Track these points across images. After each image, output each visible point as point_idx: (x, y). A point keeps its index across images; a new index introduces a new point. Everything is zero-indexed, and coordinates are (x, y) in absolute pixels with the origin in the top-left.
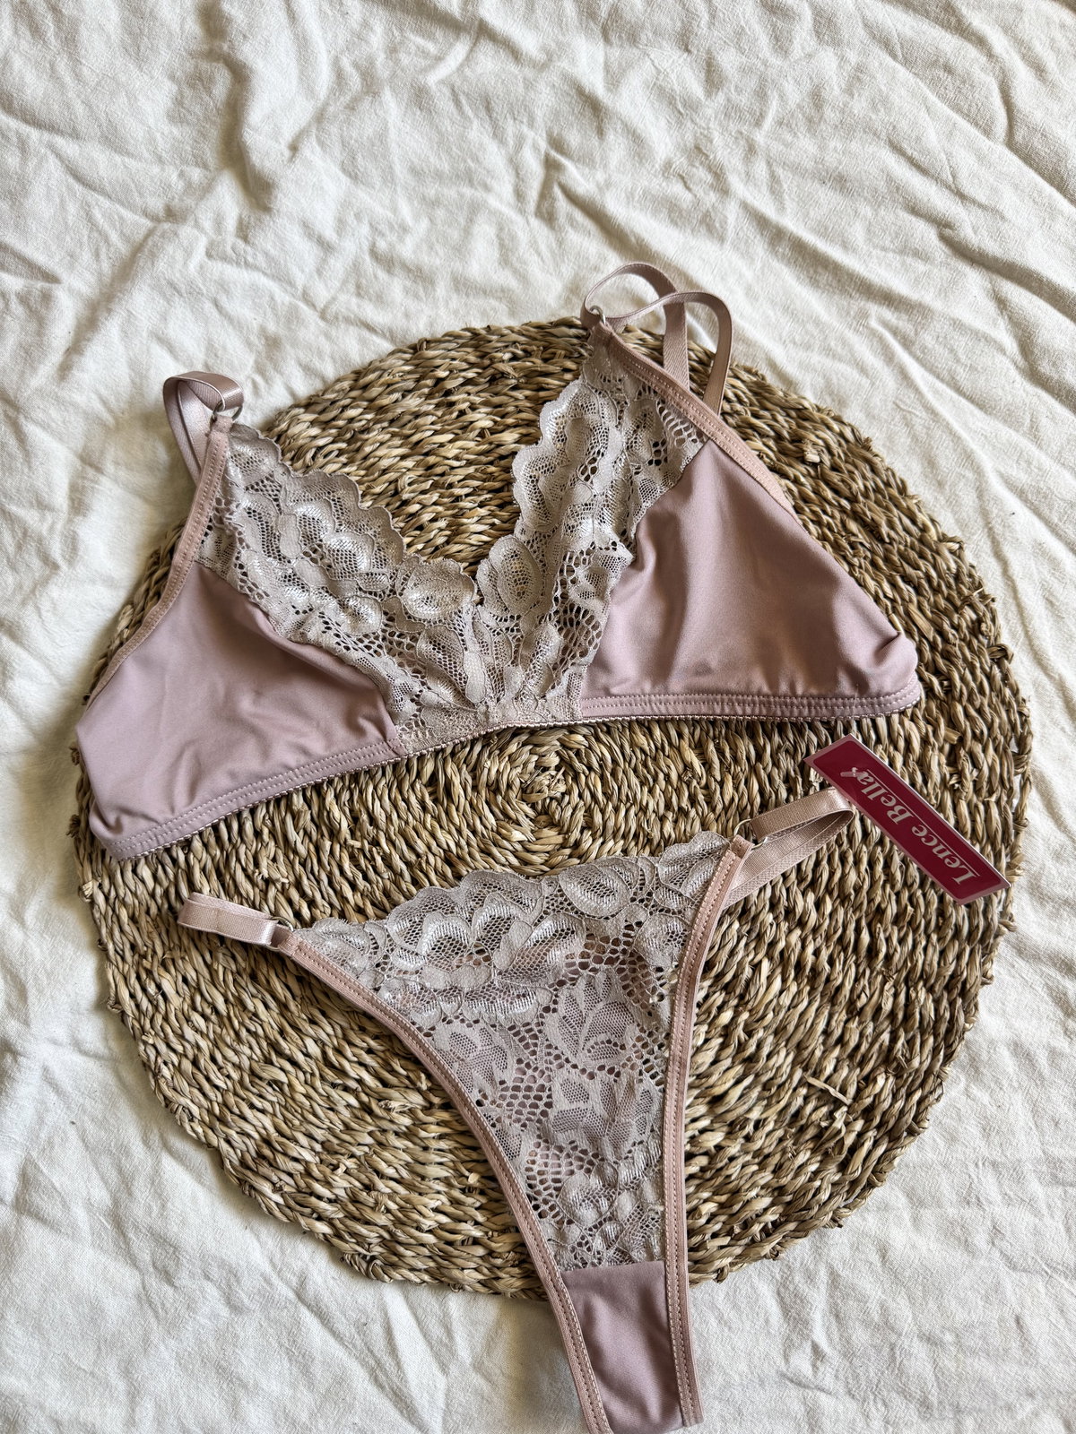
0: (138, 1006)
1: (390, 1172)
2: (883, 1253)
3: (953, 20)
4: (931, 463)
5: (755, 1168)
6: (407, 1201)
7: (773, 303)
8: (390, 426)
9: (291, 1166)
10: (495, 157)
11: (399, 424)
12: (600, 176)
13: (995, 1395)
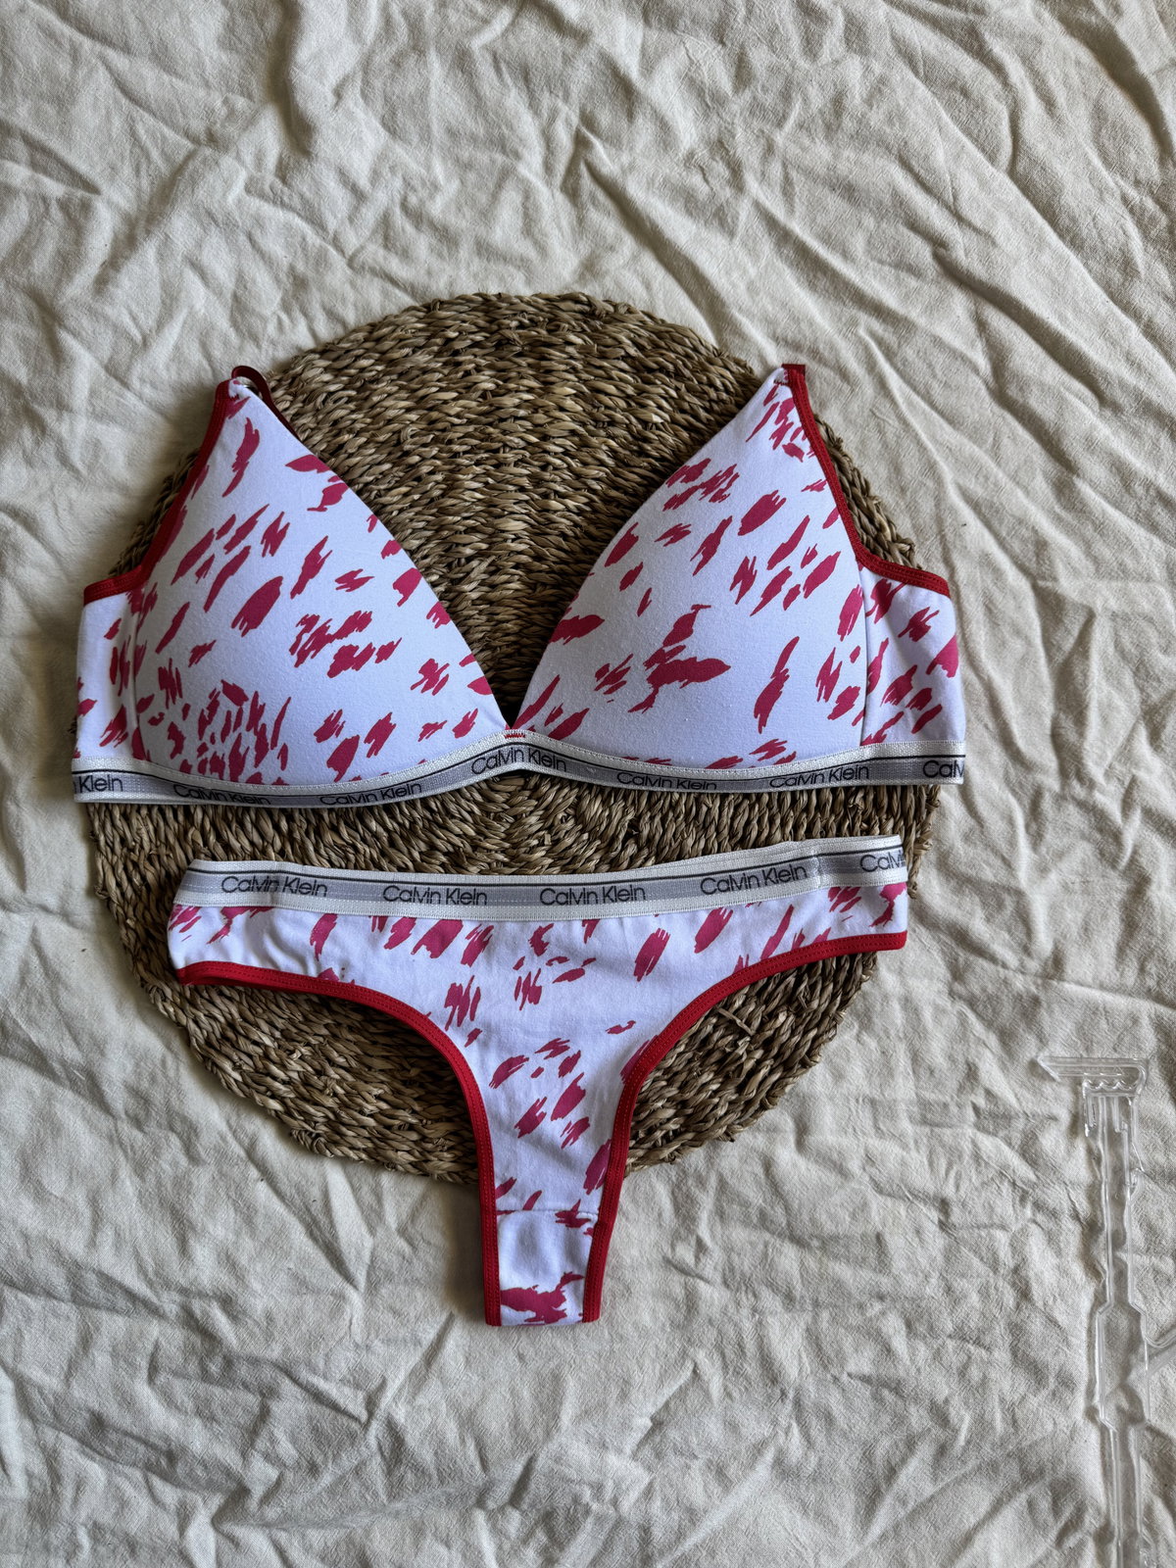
0: (123, 894)
1: (341, 1060)
2: (768, 1165)
3: (976, 45)
4: (896, 469)
5: (664, 1083)
6: (353, 1087)
7: (773, 298)
8: (399, 378)
9: (251, 1048)
10: (528, 127)
11: (409, 380)
12: (625, 159)
13: (850, 1294)
